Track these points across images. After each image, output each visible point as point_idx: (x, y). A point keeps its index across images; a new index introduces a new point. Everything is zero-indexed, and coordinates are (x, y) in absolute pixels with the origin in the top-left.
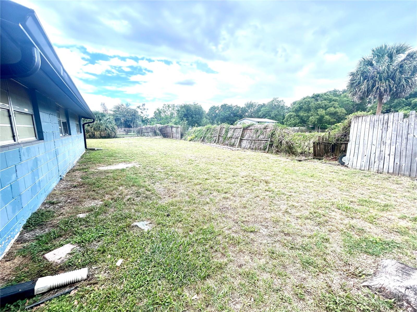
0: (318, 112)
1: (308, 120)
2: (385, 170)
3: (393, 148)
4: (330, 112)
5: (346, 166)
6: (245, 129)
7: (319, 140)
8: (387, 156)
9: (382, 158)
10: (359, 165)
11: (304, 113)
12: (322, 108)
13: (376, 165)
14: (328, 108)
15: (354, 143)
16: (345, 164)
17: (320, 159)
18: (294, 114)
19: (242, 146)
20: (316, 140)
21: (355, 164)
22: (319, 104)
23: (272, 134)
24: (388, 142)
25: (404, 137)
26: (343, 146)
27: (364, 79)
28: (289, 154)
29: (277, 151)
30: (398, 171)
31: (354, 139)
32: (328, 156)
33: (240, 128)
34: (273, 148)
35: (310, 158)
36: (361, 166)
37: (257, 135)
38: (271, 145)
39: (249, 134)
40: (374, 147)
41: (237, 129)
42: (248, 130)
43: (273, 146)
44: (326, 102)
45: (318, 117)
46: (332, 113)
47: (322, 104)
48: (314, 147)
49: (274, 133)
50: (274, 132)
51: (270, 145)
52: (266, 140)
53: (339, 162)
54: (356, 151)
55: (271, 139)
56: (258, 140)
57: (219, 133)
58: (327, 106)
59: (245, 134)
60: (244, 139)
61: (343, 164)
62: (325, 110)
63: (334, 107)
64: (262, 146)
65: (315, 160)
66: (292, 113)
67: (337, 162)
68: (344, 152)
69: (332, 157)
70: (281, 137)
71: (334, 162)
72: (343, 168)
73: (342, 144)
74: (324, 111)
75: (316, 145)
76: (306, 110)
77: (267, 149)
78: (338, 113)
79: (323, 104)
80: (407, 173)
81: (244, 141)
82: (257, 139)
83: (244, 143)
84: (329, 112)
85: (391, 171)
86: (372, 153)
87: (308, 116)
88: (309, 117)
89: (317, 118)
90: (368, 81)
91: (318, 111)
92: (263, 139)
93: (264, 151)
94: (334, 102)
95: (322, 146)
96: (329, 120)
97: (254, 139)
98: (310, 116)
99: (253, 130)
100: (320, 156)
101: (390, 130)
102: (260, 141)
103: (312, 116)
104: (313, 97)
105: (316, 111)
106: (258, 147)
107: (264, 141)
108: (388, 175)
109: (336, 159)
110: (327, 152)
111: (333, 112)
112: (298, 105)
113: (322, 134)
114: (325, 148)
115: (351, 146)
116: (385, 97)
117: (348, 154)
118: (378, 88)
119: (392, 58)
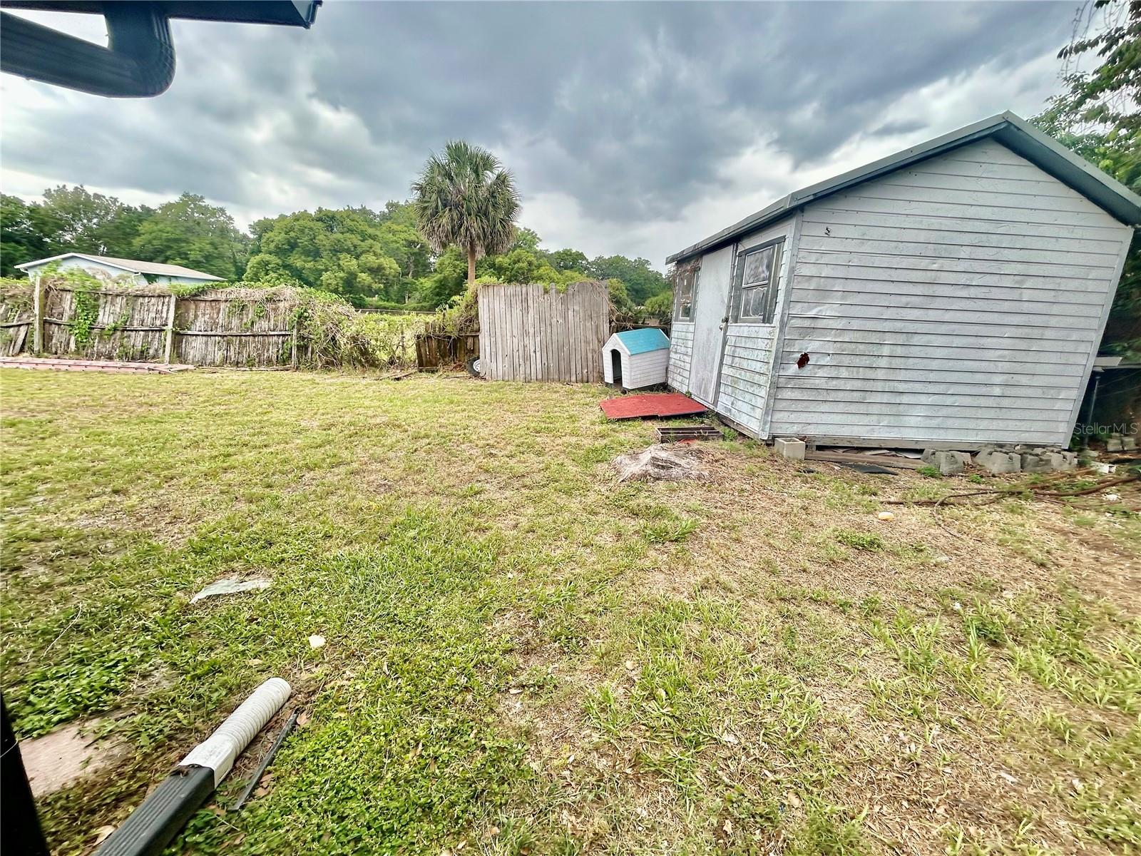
0: (341, 262)
1: (319, 282)
2: (534, 377)
3: (538, 339)
4: (368, 265)
5: (482, 378)
6: (187, 300)
7: (426, 331)
8: (532, 354)
9: (527, 358)
10: (500, 373)
11: (304, 261)
12: (348, 251)
13: (522, 368)
14: (362, 253)
15: (487, 334)
16: (481, 375)
17: (433, 372)
18: (274, 260)
19: (191, 357)
20: (422, 331)
21: (494, 372)
22: (339, 241)
23: (300, 317)
24: (531, 331)
25: (548, 323)
26: (470, 341)
27: (445, 206)
28: (363, 366)
29: (327, 363)
30: (546, 378)
31: (487, 327)
32: (446, 364)
33: (159, 296)
34: (309, 354)
35: (410, 371)
36: (504, 374)
37: (245, 321)
38: (302, 349)
39: (211, 318)
40: (515, 340)
41: (143, 296)
42: (203, 304)
43: (310, 349)
44: (355, 239)
45: (342, 274)
46: (373, 268)
47: (345, 240)
48: (418, 346)
49: (306, 314)
50: (305, 311)
51: (299, 347)
52: (283, 335)
53: (470, 372)
54: (494, 350)
55: (299, 331)
56: (254, 336)
57: (43, 313)
58: (359, 250)
59: (192, 316)
60: (189, 332)
61: (476, 375)
62: (357, 257)
63: (375, 254)
64: (272, 352)
65: (424, 375)
66: (267, 257)
67: (465, 373)
68: (473, 354)
69: (454, 365)
70: (331, 325)
71: (460, 374)
72: (480, 382)
73: (467, 337)
74: (354, 262)
75: (421, 341)
76: (307, 253)
77: (294, 358)
78: (384, 269)
79: (349, 243)
80: (556, 377)
81: (190, 339)
82: (248, 334)
83: (195, 347)
84: (365, 263)
85: (540, 377)
86: (515, 351)
87: (317, 270)
88: (320, 273)
89: (341, 278)
90: (450, 210)
91: (339, 259)
92: (273, 333)
93: (282, 367)
94: (372, 241)
95: (434, 344)
96: (370, 287)
97: (234, 332)
98: (322, 270)
99: (223, 306)
100: (432, 365)
101: (531, 310)
102: (261, 339)
103: (326, 270)
104: (320, 220)
105: (334, 258)
106: (259, 355)
107: (275, 338)
108: (538, 384)
109: (460, 367)
110: (443, 356)
111: (375, 266)
112: (283, 235)
113: (430, 319)
114: (439, 347)
115: (484, 341)
116: (478, 248)
117: (482, 355)
118: (467, 229)
119: (478, 175)
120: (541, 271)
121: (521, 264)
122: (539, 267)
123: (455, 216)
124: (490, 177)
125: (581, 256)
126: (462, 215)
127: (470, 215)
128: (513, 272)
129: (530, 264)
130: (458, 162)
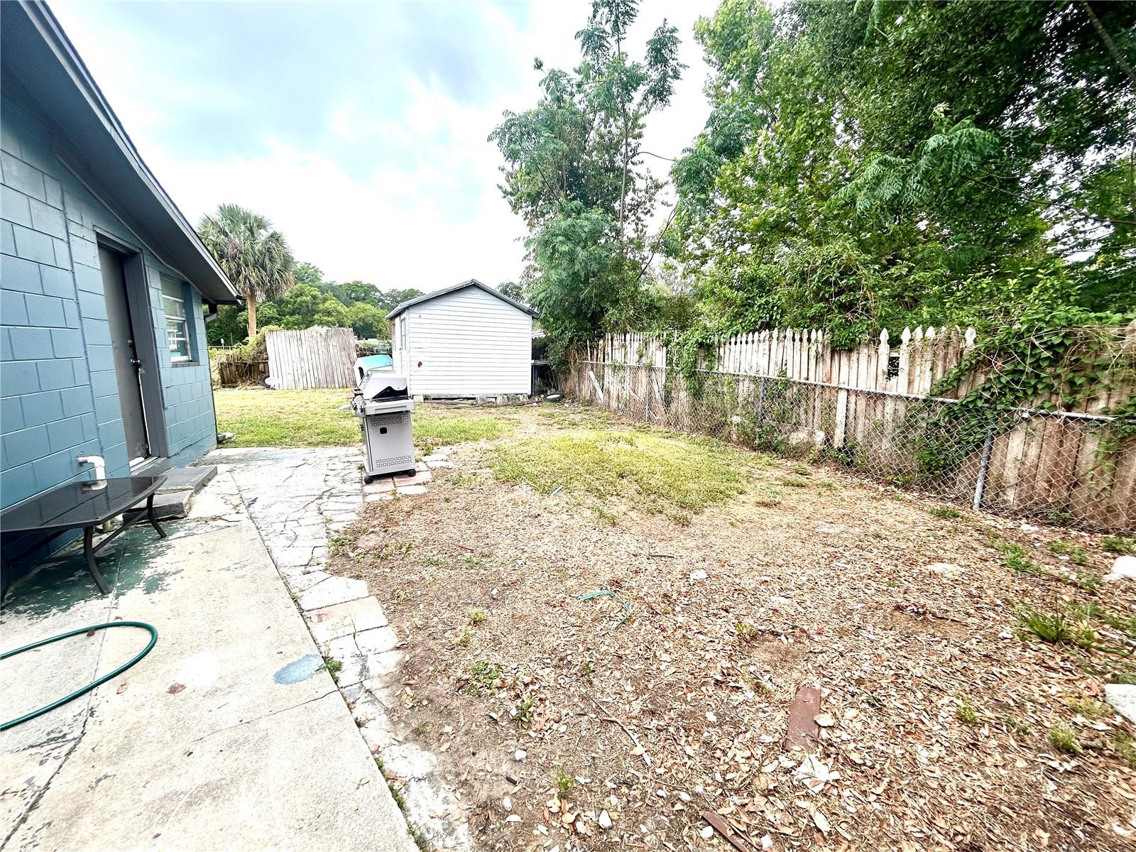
2: (309, 386)
3: (310, 362)
5: (272, 389)
7: (227, 360)
8: (307, 372)
9: (303, 375)
10: (286, 384)
13: (301, 381)
15: (274, 360)
16: (271, 387)
17: (233, 387)
20: (224, 360)
21: (281, 384)
24: (305, 358)
26: (261, 366)
27: (222, 257)
30: (318, 386)
31: (273, 356)
32: (243, 381)
36: (288, 385)
40: (295, 364)
48: (221, 370)
53: (263, 386)
54: (279, 369)
61: (268, 387)
65: (227, 389)
67: (259, 387)
68: (265, 374)
69: (250, 382)
71: (255, 387)
72: (271, 391)
73: (259, 363)
75: (224, 367)
80: (325, 385)
85: (314, 386)
86: (295, 370)
90: (227, 261)
95: (233, 368)
100: (232, 382)
101: (304, 346)
108: (313, 390)
109: (255, 383)
110: (241, 376)
113: (230, 352)
114: (238, 370)
115: (272, 364)
116: (258, 293)
117: (271, 374)
118: (246, 277)
119: (252, 233)
120: (327, 304)
121: (304, 298)
122: (325, 300)
123: (232, 266)
124: (263, 235)
125: (373, 288)
126: (239, 265)
127: (247, 266)
128: (296, 305)
129: (314, 297)
130: (231, 221)
